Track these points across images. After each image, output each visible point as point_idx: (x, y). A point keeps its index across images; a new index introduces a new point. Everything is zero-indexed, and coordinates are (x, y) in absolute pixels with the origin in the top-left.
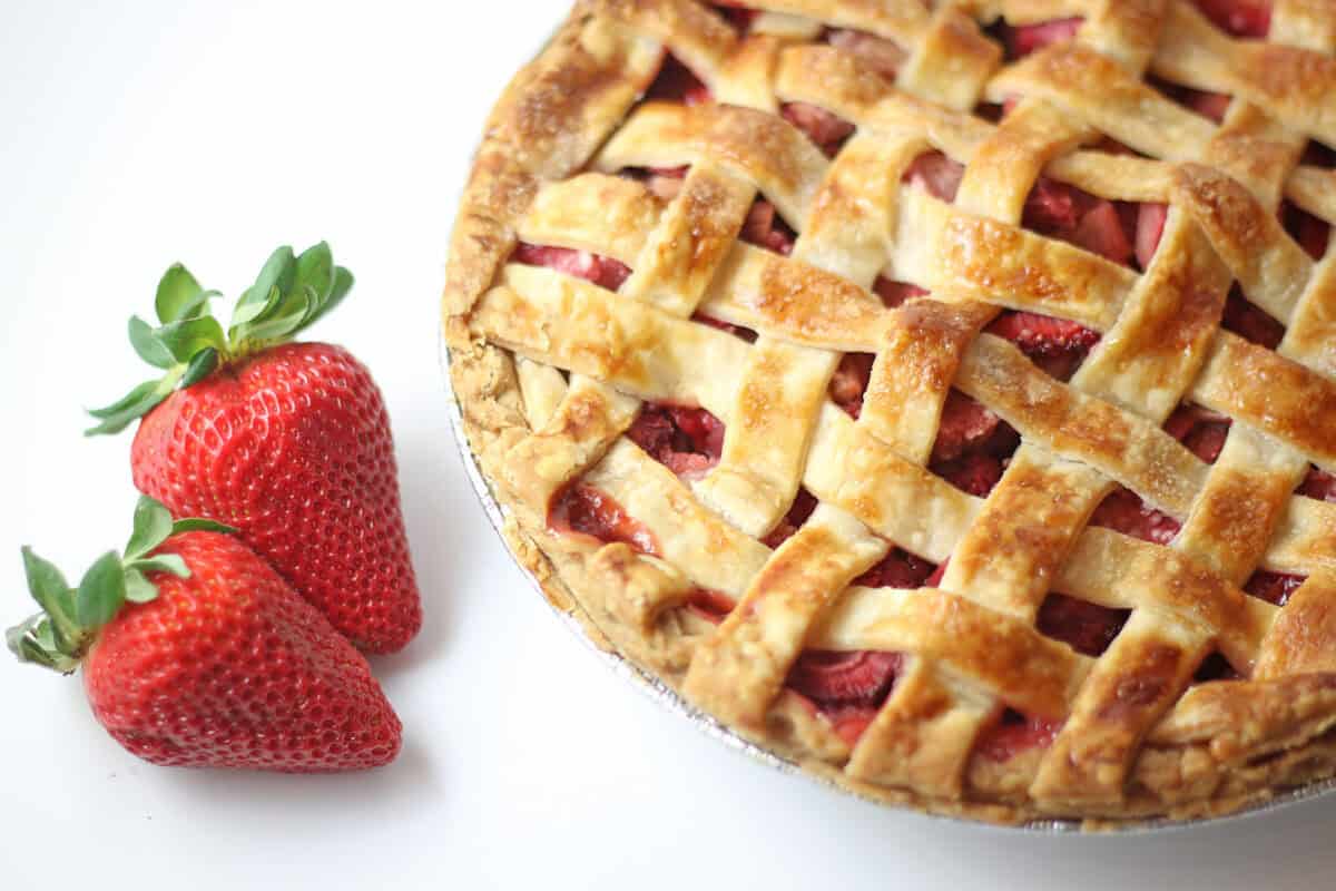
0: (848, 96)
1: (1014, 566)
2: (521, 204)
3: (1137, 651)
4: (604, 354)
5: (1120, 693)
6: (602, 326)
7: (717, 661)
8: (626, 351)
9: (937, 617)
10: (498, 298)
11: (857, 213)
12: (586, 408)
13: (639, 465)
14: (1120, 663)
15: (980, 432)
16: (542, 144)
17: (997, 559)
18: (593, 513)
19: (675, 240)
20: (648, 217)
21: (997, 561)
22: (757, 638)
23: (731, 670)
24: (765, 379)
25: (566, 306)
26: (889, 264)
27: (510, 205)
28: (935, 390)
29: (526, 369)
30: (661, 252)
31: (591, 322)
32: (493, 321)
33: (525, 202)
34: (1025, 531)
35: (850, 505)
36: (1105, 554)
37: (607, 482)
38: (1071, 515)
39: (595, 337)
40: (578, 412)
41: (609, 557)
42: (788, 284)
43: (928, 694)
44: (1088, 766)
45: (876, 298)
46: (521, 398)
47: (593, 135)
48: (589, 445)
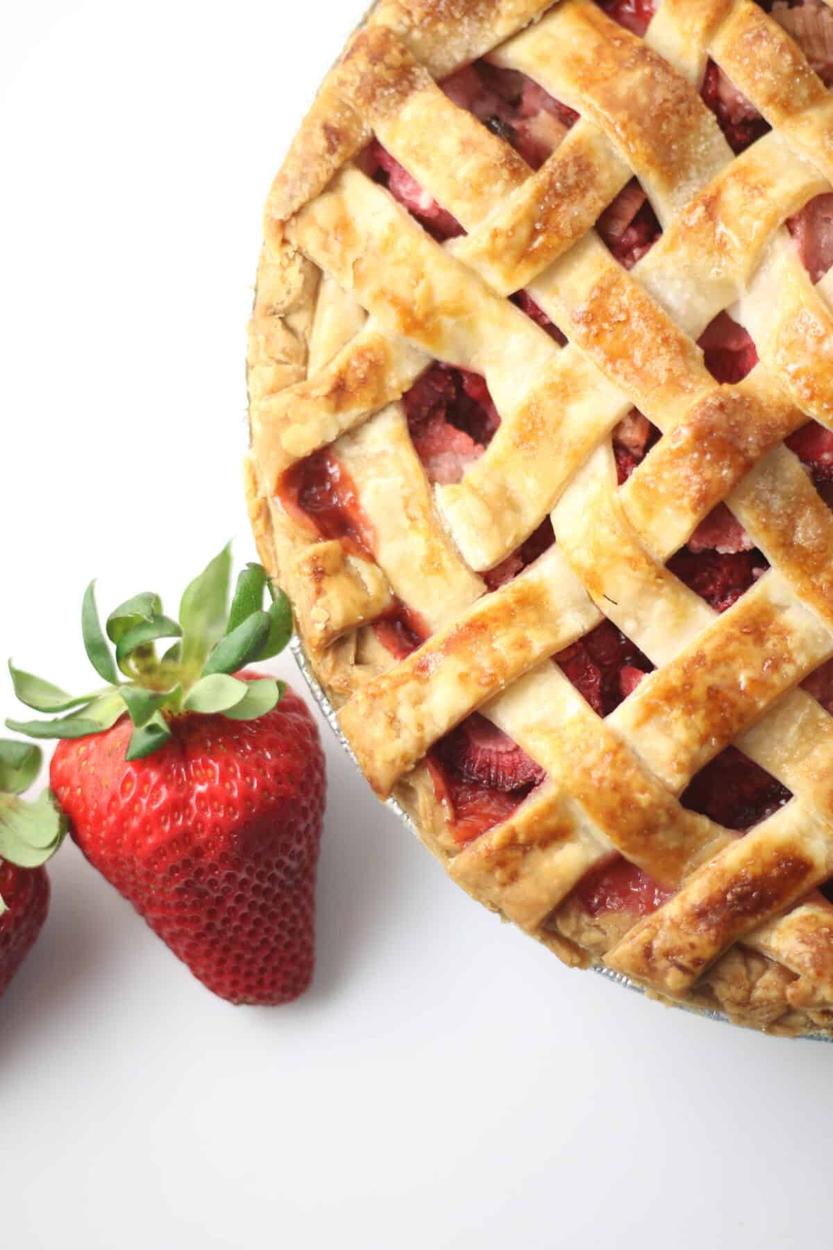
0: (771, 99)
1: (688, 727)
2: (387, 105)
3: (769, 856)
4: (406, 311)
5: (729, 897)
6: (413, 282)
7: (369, 715)
8: (428, 315)
9: (591, 758)
10: (323, 211)
11: (722, 246)
12: (365, 366)
13: (391, 450)
14: (744, 863)
15: (732, 552)
16: (442, 28)
17: (677, 713)
18: (328, 486)
19: (513, 229)
20: (498, 187)
21: (675, 714)
22: (418, 701)
23: (377, 730)
24: (550, 403)
25: (388, 245)
26: (736, 303)
27: (374, 105)
28: (694, 510)
29: (328, 290)
30: (495, 234)
31: (406, 272)
32: (307, 237)
33: (392, 102)
34: (717, 692)
35: (578, 568)
36: (794, 729)
37: (352, 459)
38: (773, 686)
39: (403, 291)
40: (355, 369)
41: (314, 560)
42: (613, 309)
43: (552, 822)
44: (662, 964)
45: (699, 352)
46: (312, 322)
47: (502, 28)
48: (348, 417)
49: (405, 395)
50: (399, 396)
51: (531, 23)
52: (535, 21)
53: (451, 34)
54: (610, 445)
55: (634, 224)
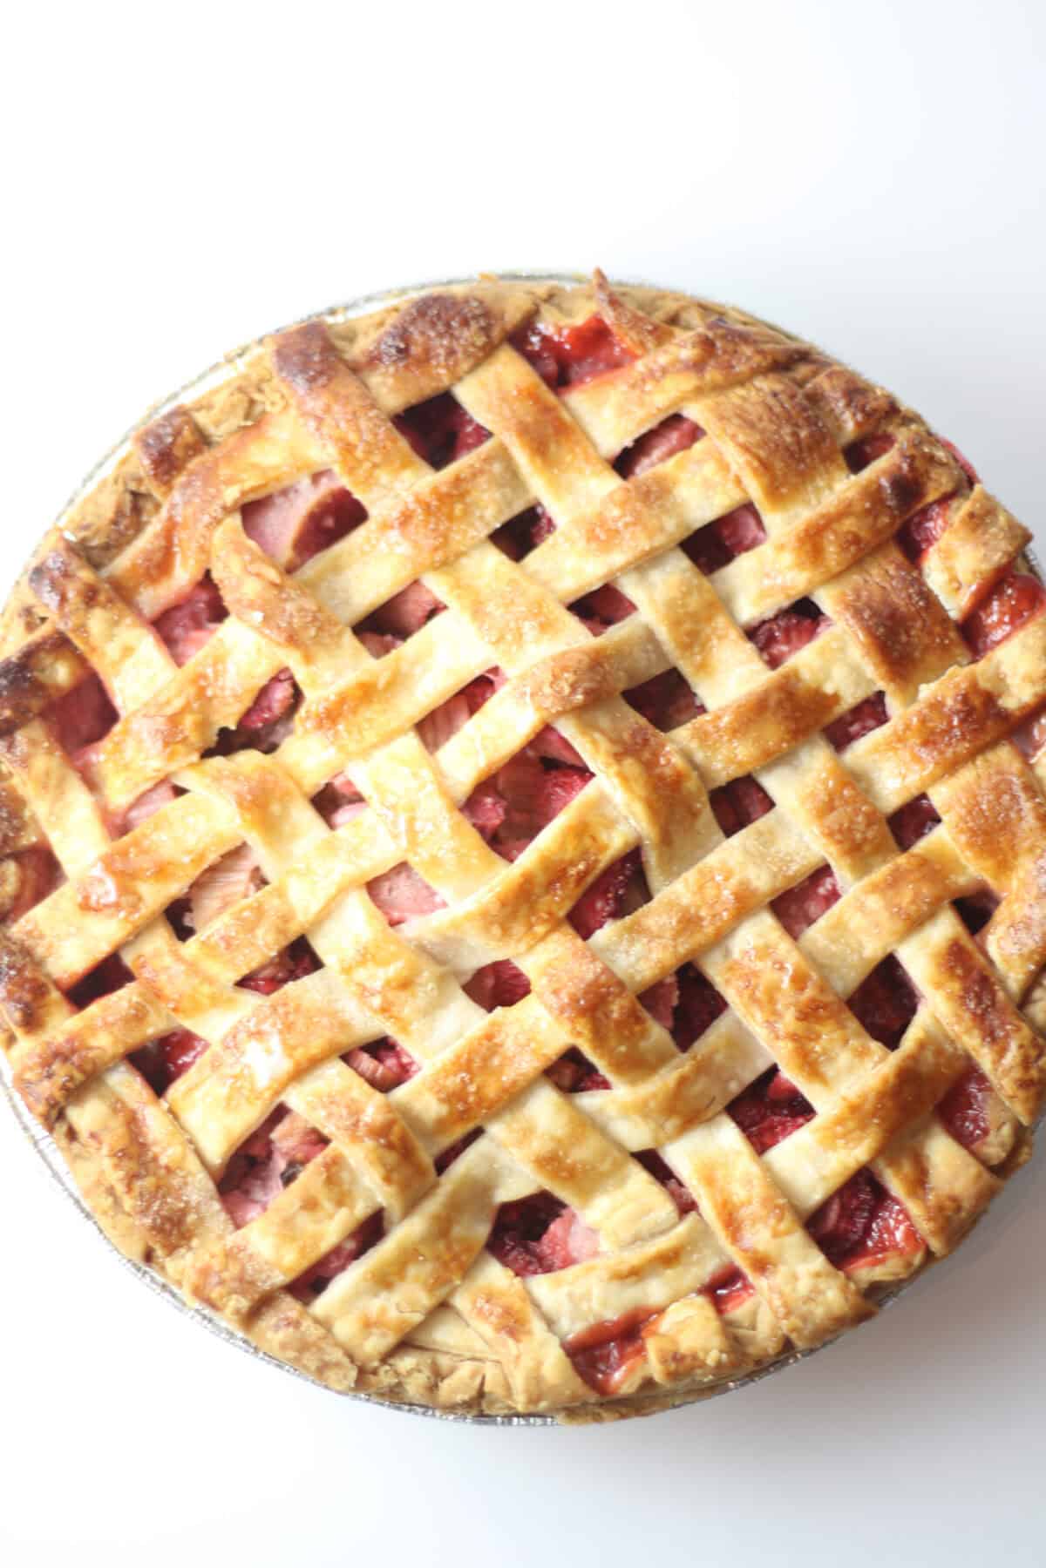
6: (422, 1259)
13: (566, 1288)
15: (678, 993)
16: (190, 1220)
19: (384, 1165)
20: (347, 1176)
21: (818, 1048)
22: (794, 1276)
24: (535, 1144)
25: (383, 1281)
34: (801, 1013)
39: (426, 1270)
42: (458, 1082)
45: (499, 1010)
46: (447, 1353)
47: (193, 1164)
48: (537, 1326)
49: (517, 1274)
50: (518, 1279)
51: (191, 1142)
52: (187, 1137)
53: (197, 1212)
54: (573, 1094)
55: (380, 1060)
